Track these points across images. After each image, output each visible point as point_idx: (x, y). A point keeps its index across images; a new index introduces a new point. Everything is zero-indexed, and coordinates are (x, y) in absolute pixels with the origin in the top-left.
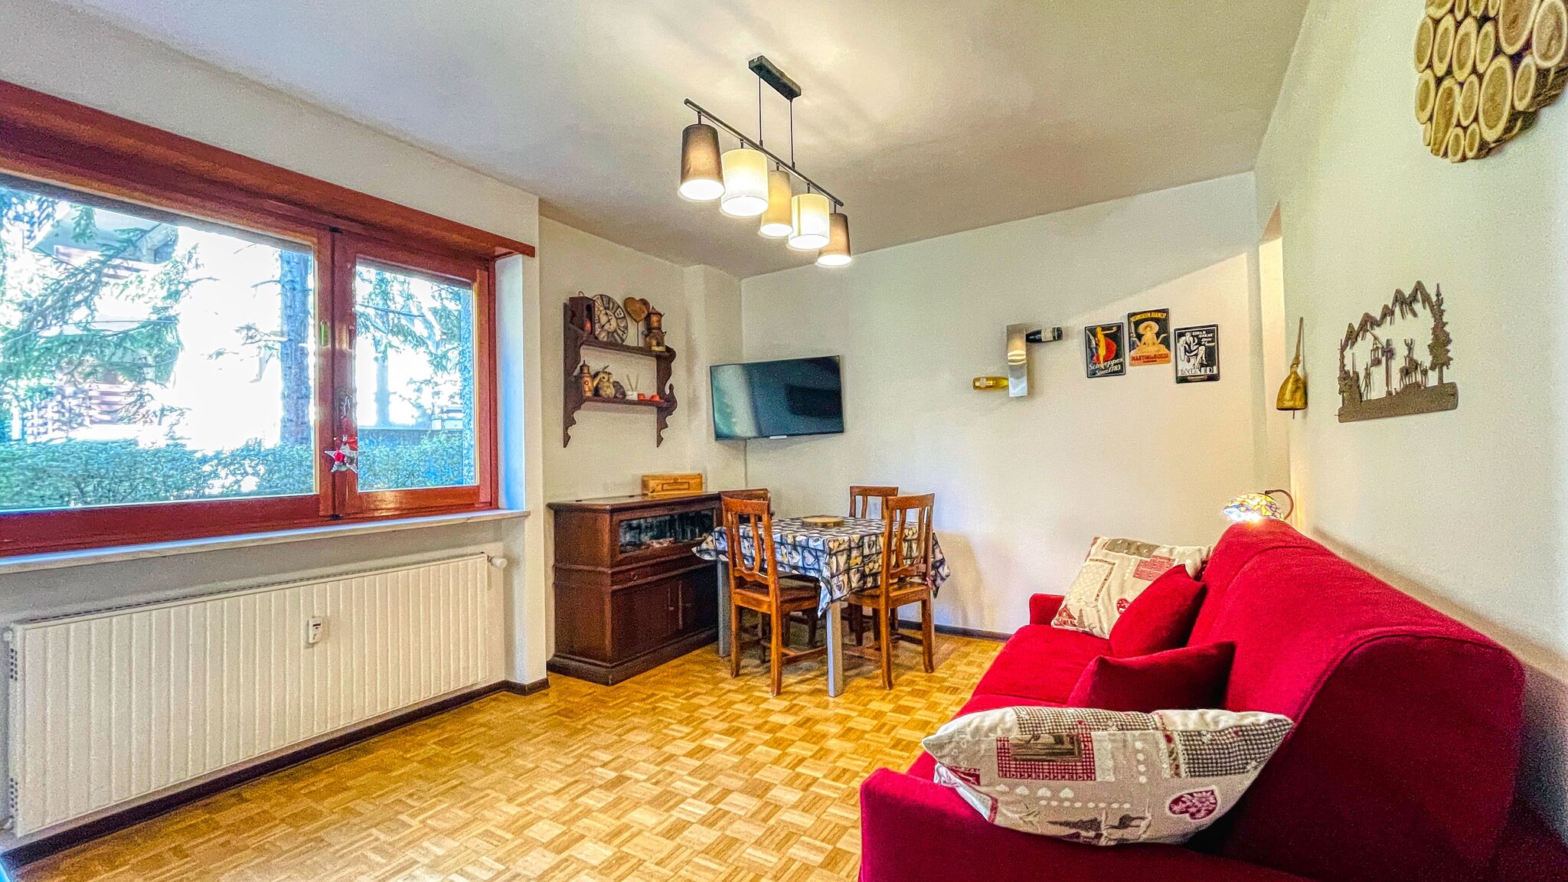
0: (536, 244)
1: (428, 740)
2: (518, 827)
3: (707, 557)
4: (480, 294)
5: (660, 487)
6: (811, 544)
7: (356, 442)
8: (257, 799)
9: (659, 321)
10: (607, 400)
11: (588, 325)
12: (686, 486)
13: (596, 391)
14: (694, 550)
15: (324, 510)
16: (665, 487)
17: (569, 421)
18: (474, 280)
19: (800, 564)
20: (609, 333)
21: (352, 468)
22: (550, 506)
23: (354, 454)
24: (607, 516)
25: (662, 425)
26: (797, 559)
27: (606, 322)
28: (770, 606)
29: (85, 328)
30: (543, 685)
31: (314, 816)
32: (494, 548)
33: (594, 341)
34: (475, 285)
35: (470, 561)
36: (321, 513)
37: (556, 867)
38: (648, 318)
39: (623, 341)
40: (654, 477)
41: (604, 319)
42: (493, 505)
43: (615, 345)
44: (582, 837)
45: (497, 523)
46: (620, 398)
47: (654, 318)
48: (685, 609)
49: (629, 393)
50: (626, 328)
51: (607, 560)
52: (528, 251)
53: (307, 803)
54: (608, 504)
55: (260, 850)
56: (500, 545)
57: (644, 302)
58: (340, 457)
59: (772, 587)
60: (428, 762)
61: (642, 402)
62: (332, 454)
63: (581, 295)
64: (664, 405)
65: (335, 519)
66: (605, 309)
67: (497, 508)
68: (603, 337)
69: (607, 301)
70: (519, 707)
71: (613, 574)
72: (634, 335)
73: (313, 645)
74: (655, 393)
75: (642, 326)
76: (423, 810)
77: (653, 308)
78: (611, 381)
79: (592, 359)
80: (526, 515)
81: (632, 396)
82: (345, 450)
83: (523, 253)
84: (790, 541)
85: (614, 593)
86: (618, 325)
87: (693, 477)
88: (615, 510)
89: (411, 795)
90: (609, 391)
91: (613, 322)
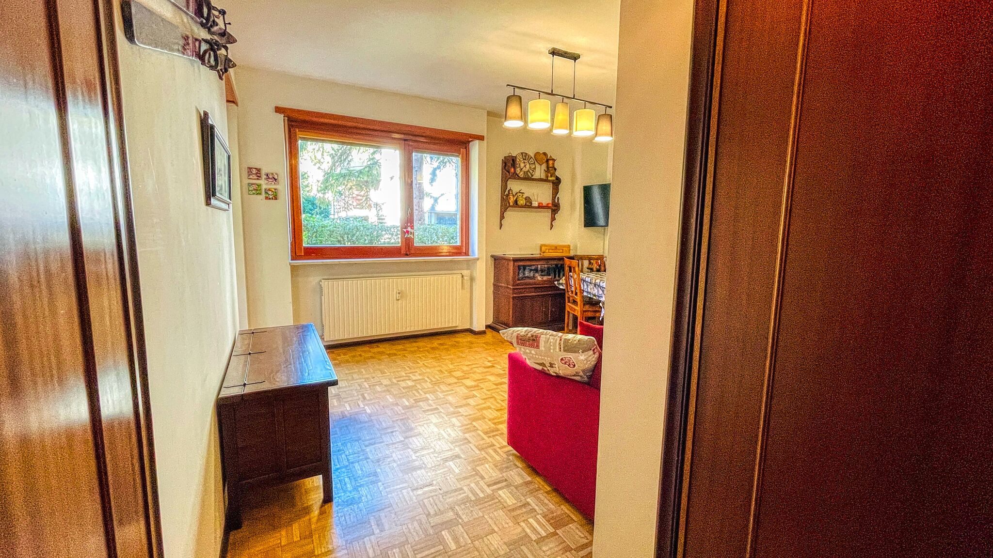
0: (485, 135)
1: (436, 342)
2: (450, 372)
3: (561, 287)
4: (462, 158)
5: (547, 251)
6: (601, 284)
7: (413, 226)
8: (382, 347)
9: (553, 164)
10: (522, 207)
11: (513, 169)
12: (561, 251)
13: (516, 202)
14: (556, 283)
15: (403, 252)
16: (550, 251)
17: (502, 217)
18: (460, 154)
19: (597, 294)
20: (525, 172)
21: (412, 236)
22: (492, 256)
23: (412, 231)
24: (512, 262)
25: (553, 219)
26: (595, 291)
27: (523, 167)
28: (578, 312)
29: (348, 170)
30: (483, 333)
31: (395, 355)
32: (466, 272)
33: (516, 176)
34: (461, 156)
35: (455, 276)
36: (402, 253)
37: (456, 383)
38: (547, 161)
39: (532, 176)
40: (545, 245)
41: (522, 165)
42: (467, 254)
43: (528, 178)
44: (468, 378)
45: (468, 261)
46: (528, 205)
47: (551, 162)
48: (552, 311)
49: (533, 203)
50: (535, 168)
51: (511, 282)
52: (481, 138)
53: (395, 352)
54: (511, 257)
55: (379, 360)
56: (468, 271)
57: (545, 154)
58: (408, 232)
59: (579, 303)
60: (433, 349)
61: (540, 207)
62: (405, 230)
63: (510, 155)
64: (555, 208)
65: (407, 255)
66: (524, 159)
67: (469, 256)
68: (521, 175)
69: (525, 156)
70: (470, 338)
71: (514, 289)
72: (539, 172)
73: (398, 300)
74: (551, 202)
75: (544, 166)
76: (424, 360)
77: (551, 157)
78: (524, 197)
79: (515, 186)
80: (478, 259)
81: (535, 204)
82: (409, 229)
83: (479, 139)
84: (593, 282)
85: (513, 298)
86: (530, 168)
87: (565, 246)
88: (515, 260)
89: (423, 356)
90: (522, 202)
91: (528, 166)
